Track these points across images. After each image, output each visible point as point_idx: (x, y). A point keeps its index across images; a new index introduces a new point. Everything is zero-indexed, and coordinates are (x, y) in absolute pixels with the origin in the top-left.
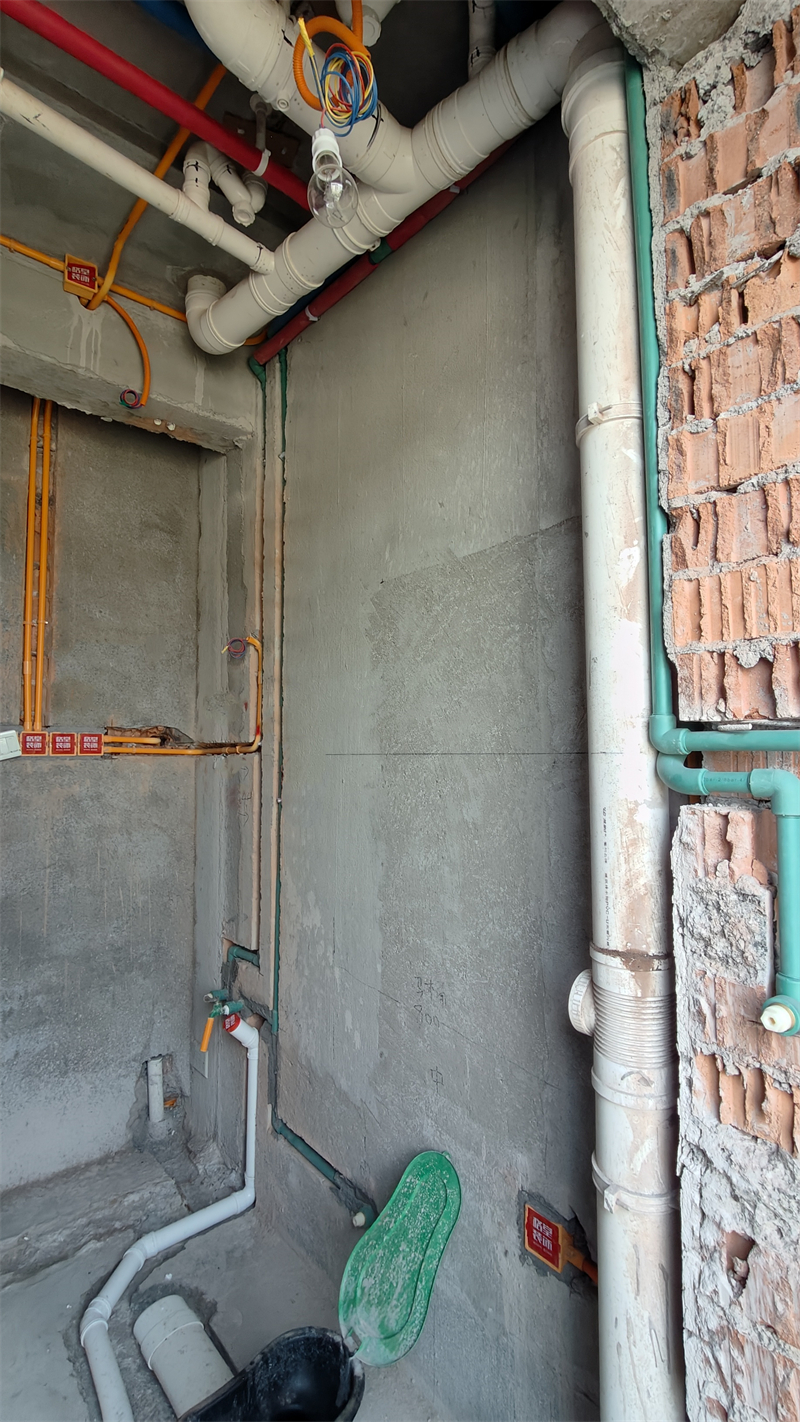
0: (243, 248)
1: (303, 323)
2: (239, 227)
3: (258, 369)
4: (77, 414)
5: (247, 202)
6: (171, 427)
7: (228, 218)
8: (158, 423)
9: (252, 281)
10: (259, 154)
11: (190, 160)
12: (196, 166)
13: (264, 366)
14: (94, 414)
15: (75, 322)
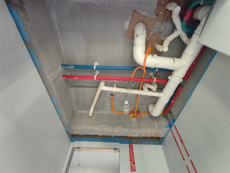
0: (156, 94)
1: (172, 104)
2: (154, 92)
3: (166, 117)
4: (135, 137)
5: (154, 87)
6: (153, 135)
7: (152, 91)
8: (150, 135)
9: (160, 99)
10: (154, 79)
11: (143, 86)
12: (145, 87)
13: (167, 116)
14: (138, 136)
15: (132, 120)
